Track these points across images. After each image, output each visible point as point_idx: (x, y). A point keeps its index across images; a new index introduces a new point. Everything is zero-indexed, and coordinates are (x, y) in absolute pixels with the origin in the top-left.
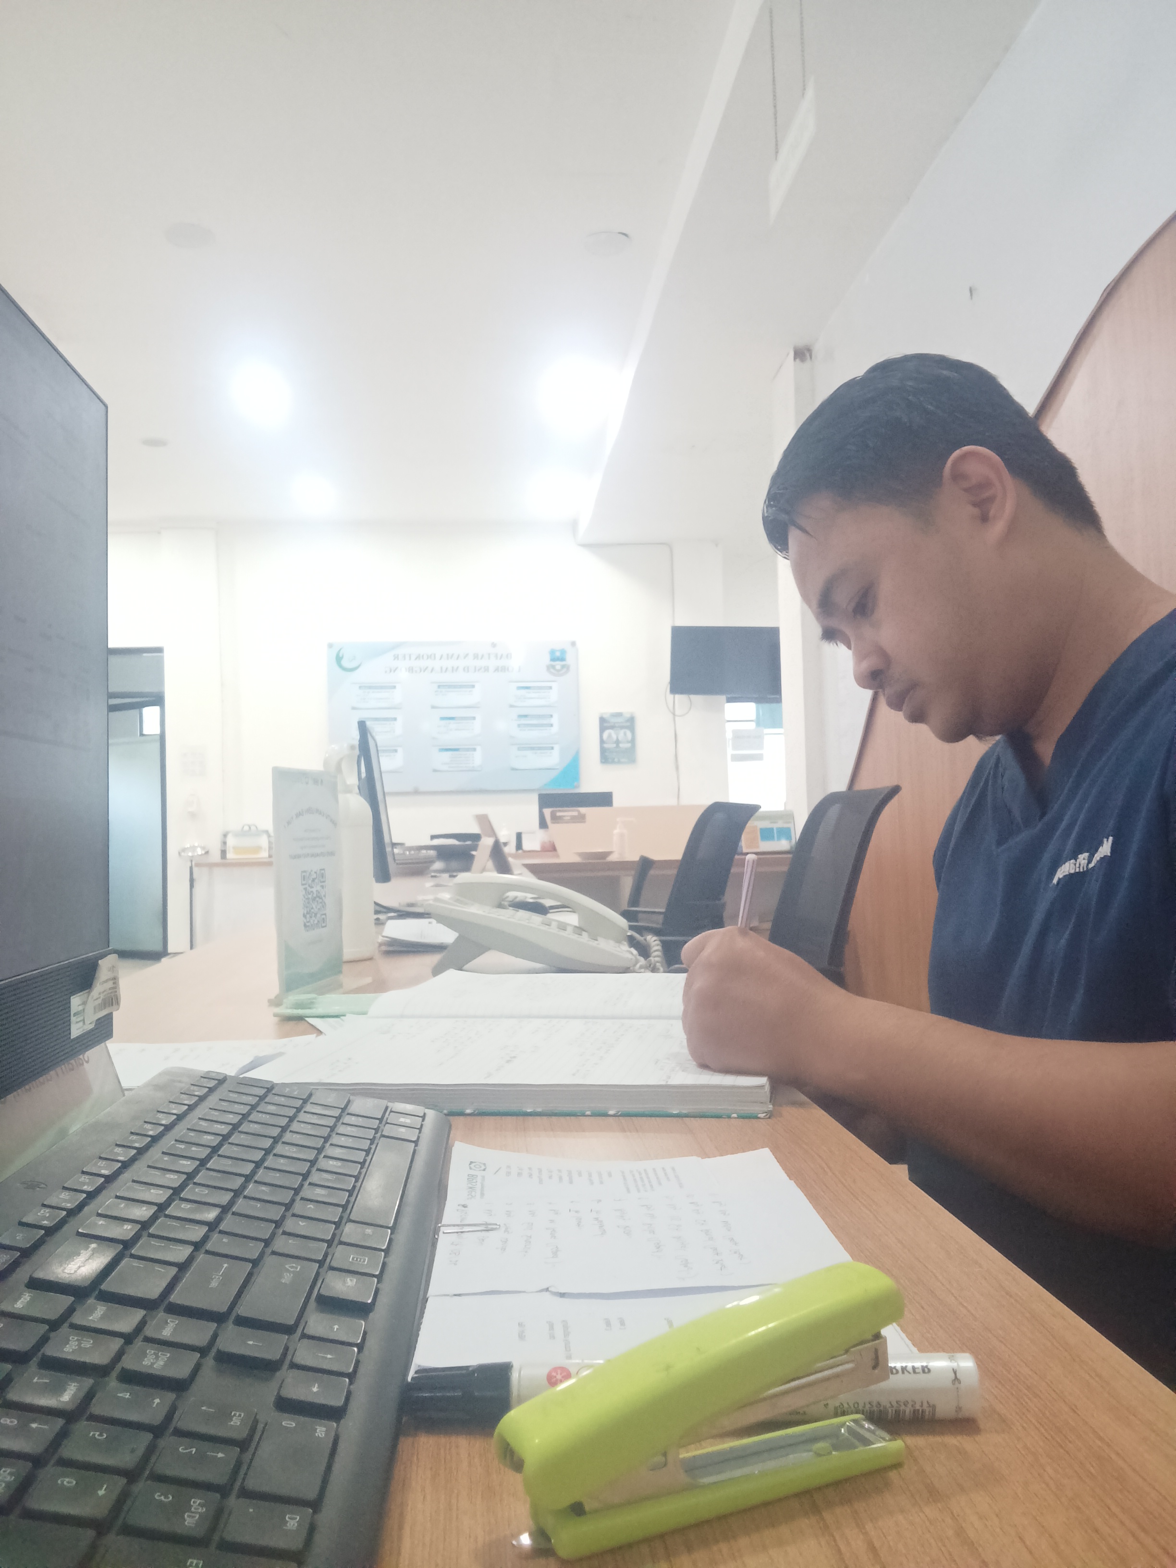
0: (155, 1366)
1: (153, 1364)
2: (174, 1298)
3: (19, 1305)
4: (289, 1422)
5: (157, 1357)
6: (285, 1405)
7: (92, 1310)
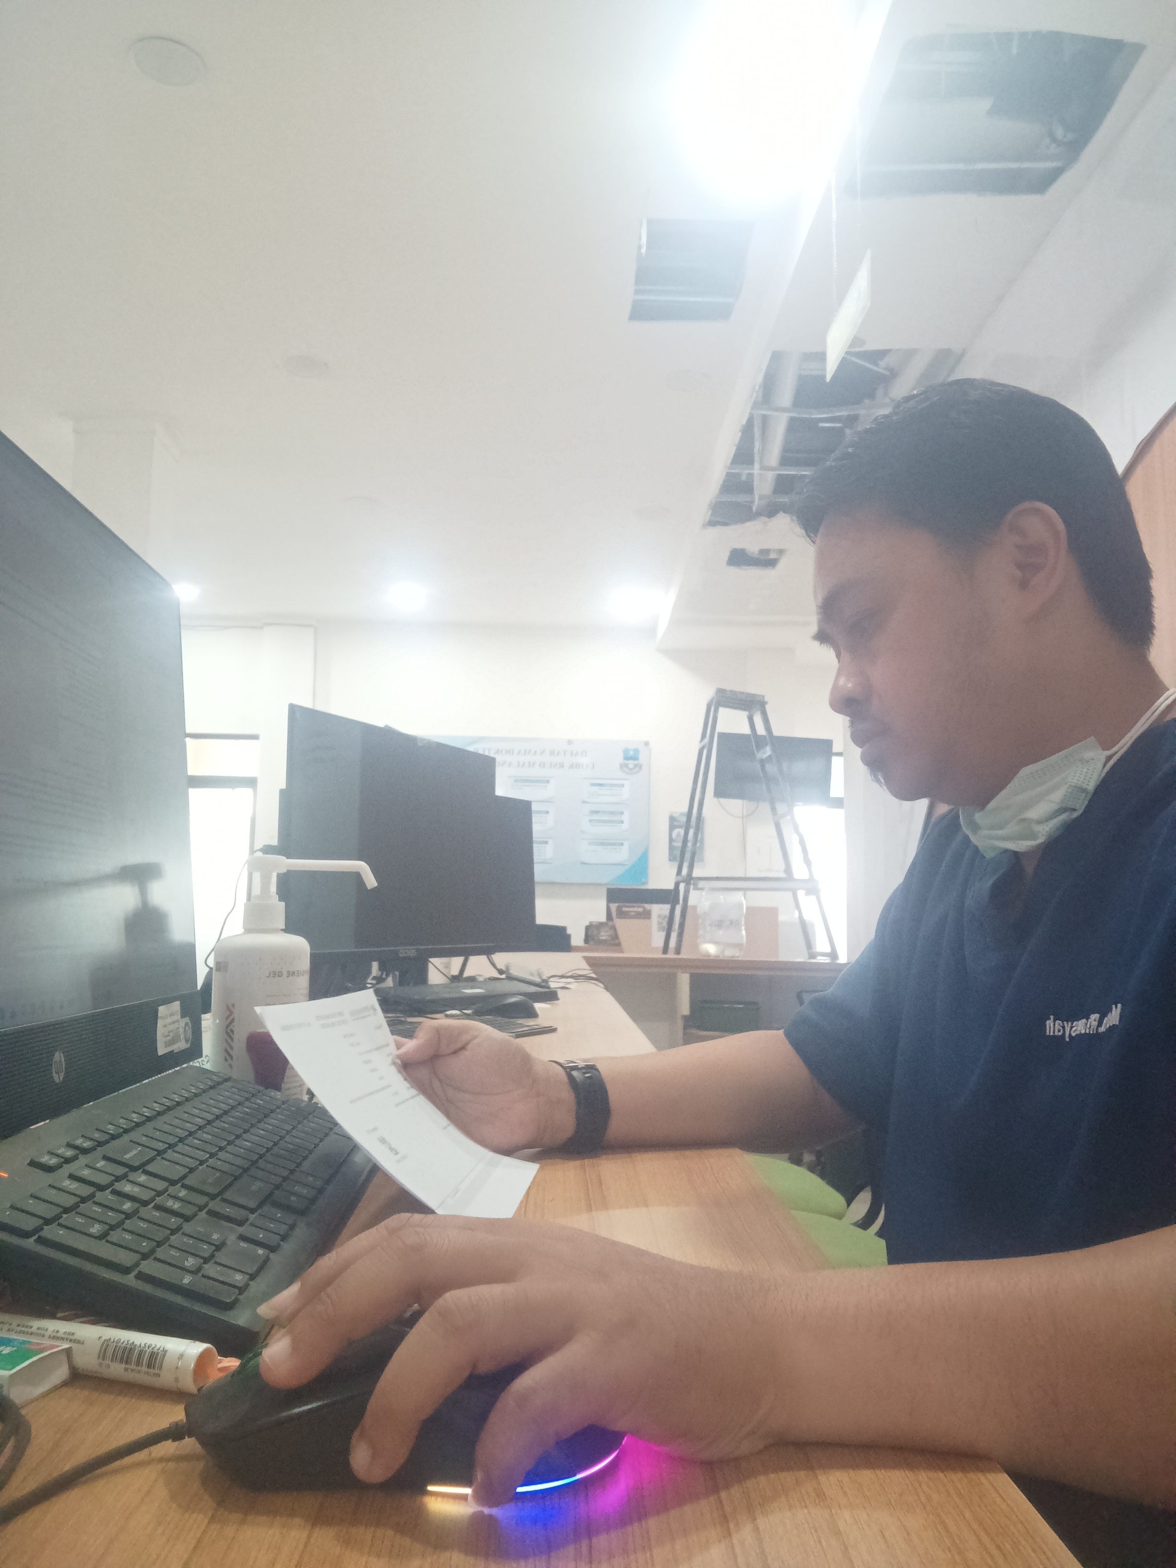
0: (173, 1207)
1: (172, 1206)
2: (187, 1181)
3: (98, 1165)
4: (243, 1244)
5: (174, 1204)
6: (243, 1238)
7: (140, 1177)
